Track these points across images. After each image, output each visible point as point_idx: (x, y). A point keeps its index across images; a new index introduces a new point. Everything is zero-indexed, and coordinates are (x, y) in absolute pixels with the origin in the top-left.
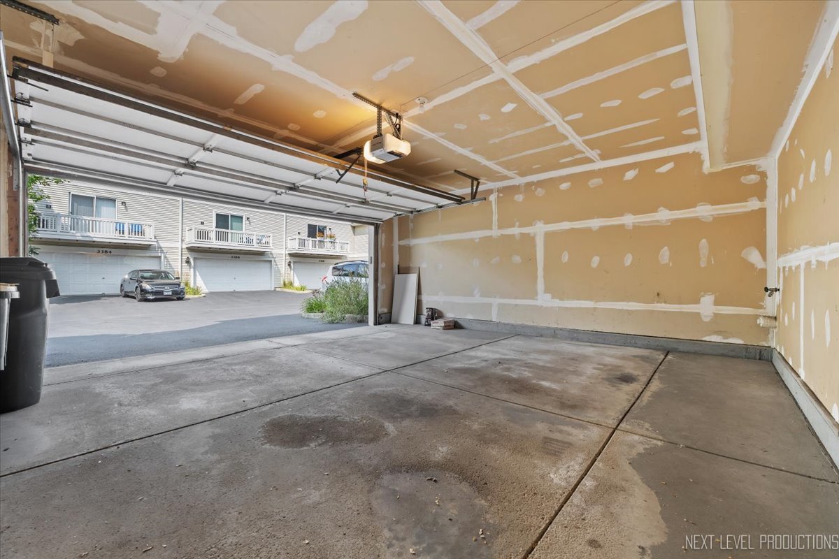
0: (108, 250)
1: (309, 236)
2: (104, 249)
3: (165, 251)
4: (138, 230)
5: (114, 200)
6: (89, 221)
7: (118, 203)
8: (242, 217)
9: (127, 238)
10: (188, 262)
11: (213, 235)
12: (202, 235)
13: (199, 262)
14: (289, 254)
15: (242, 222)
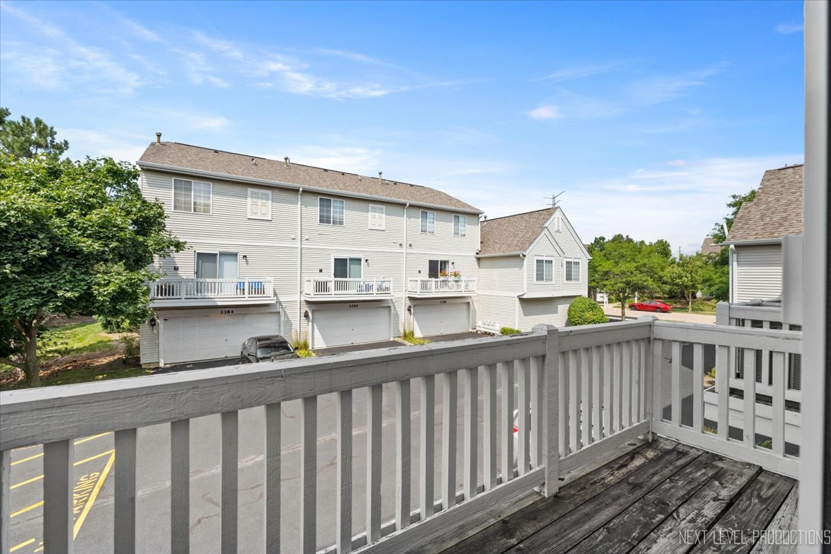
0: (231, 310)
1: (430, 277)
2: (227, 310)
3: (284, 305)
4: (258, 288)
5: (235, 255)
6: (211, 283)
7: (240, 257)
8: (360, 260)
9: (247, 299)
10: (306, 316)
11: (331, 285)
12: (321, 286)
13: (318, 315)
14: (409, 297)
15: (360, 264)
